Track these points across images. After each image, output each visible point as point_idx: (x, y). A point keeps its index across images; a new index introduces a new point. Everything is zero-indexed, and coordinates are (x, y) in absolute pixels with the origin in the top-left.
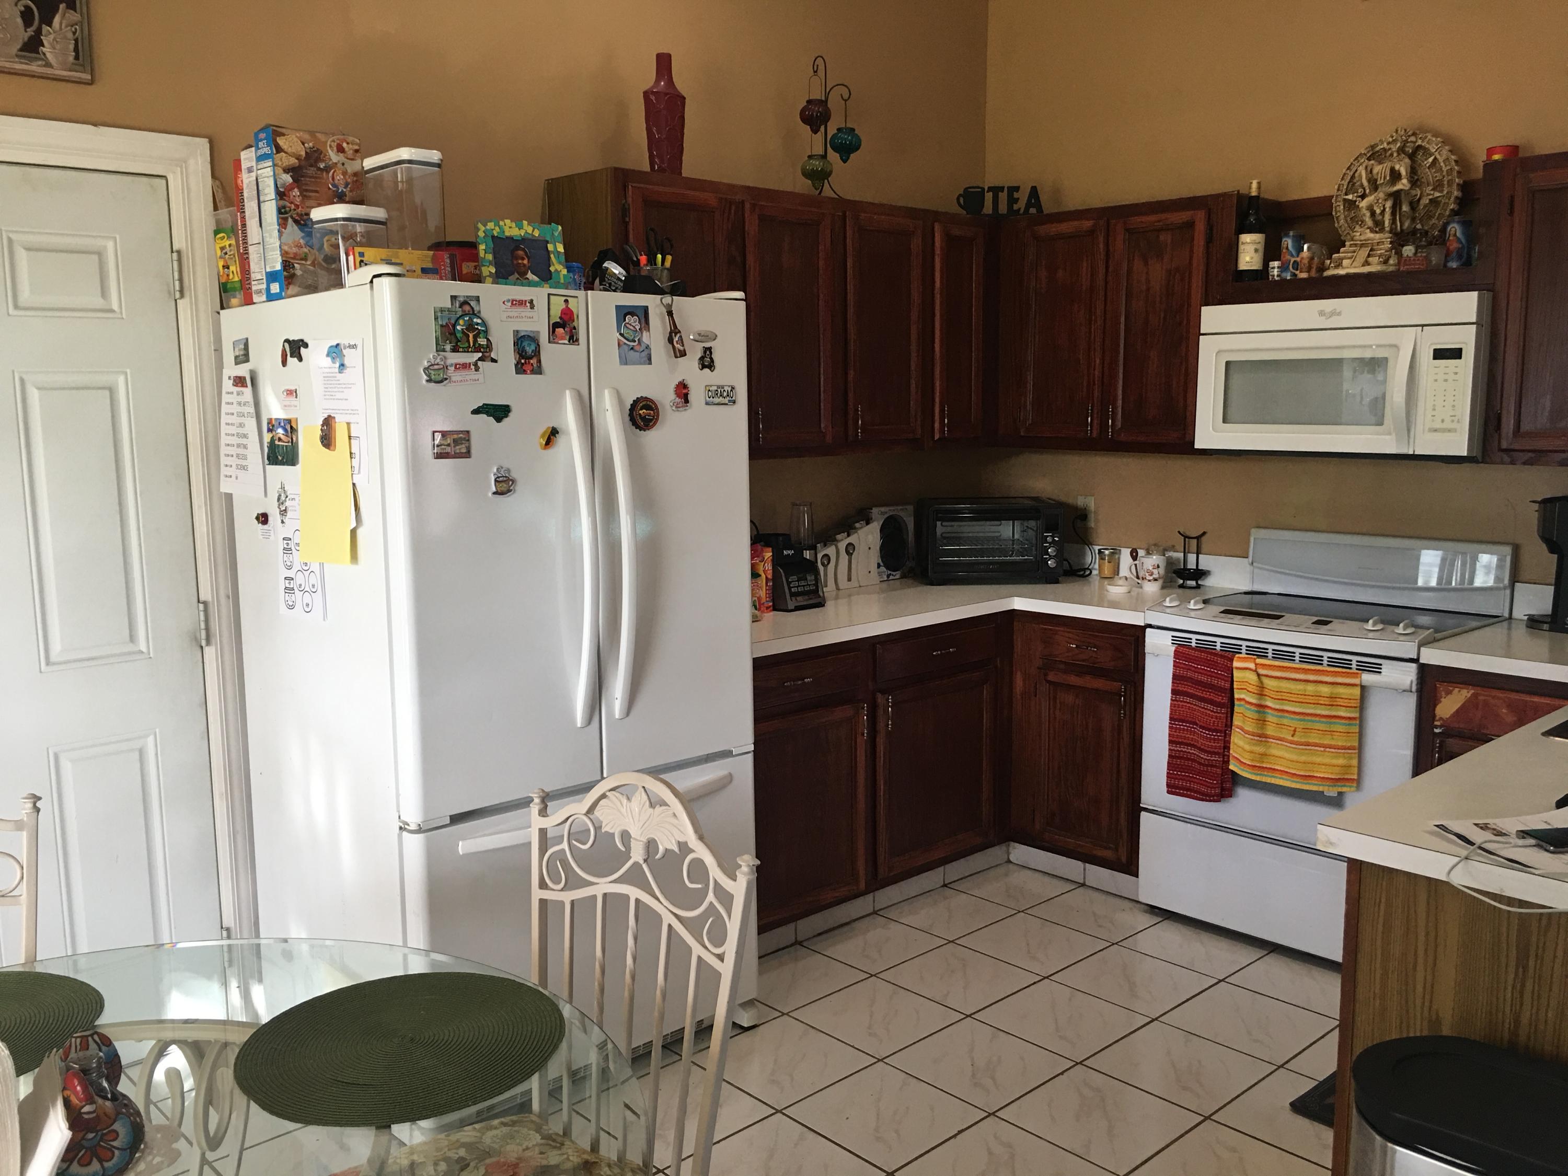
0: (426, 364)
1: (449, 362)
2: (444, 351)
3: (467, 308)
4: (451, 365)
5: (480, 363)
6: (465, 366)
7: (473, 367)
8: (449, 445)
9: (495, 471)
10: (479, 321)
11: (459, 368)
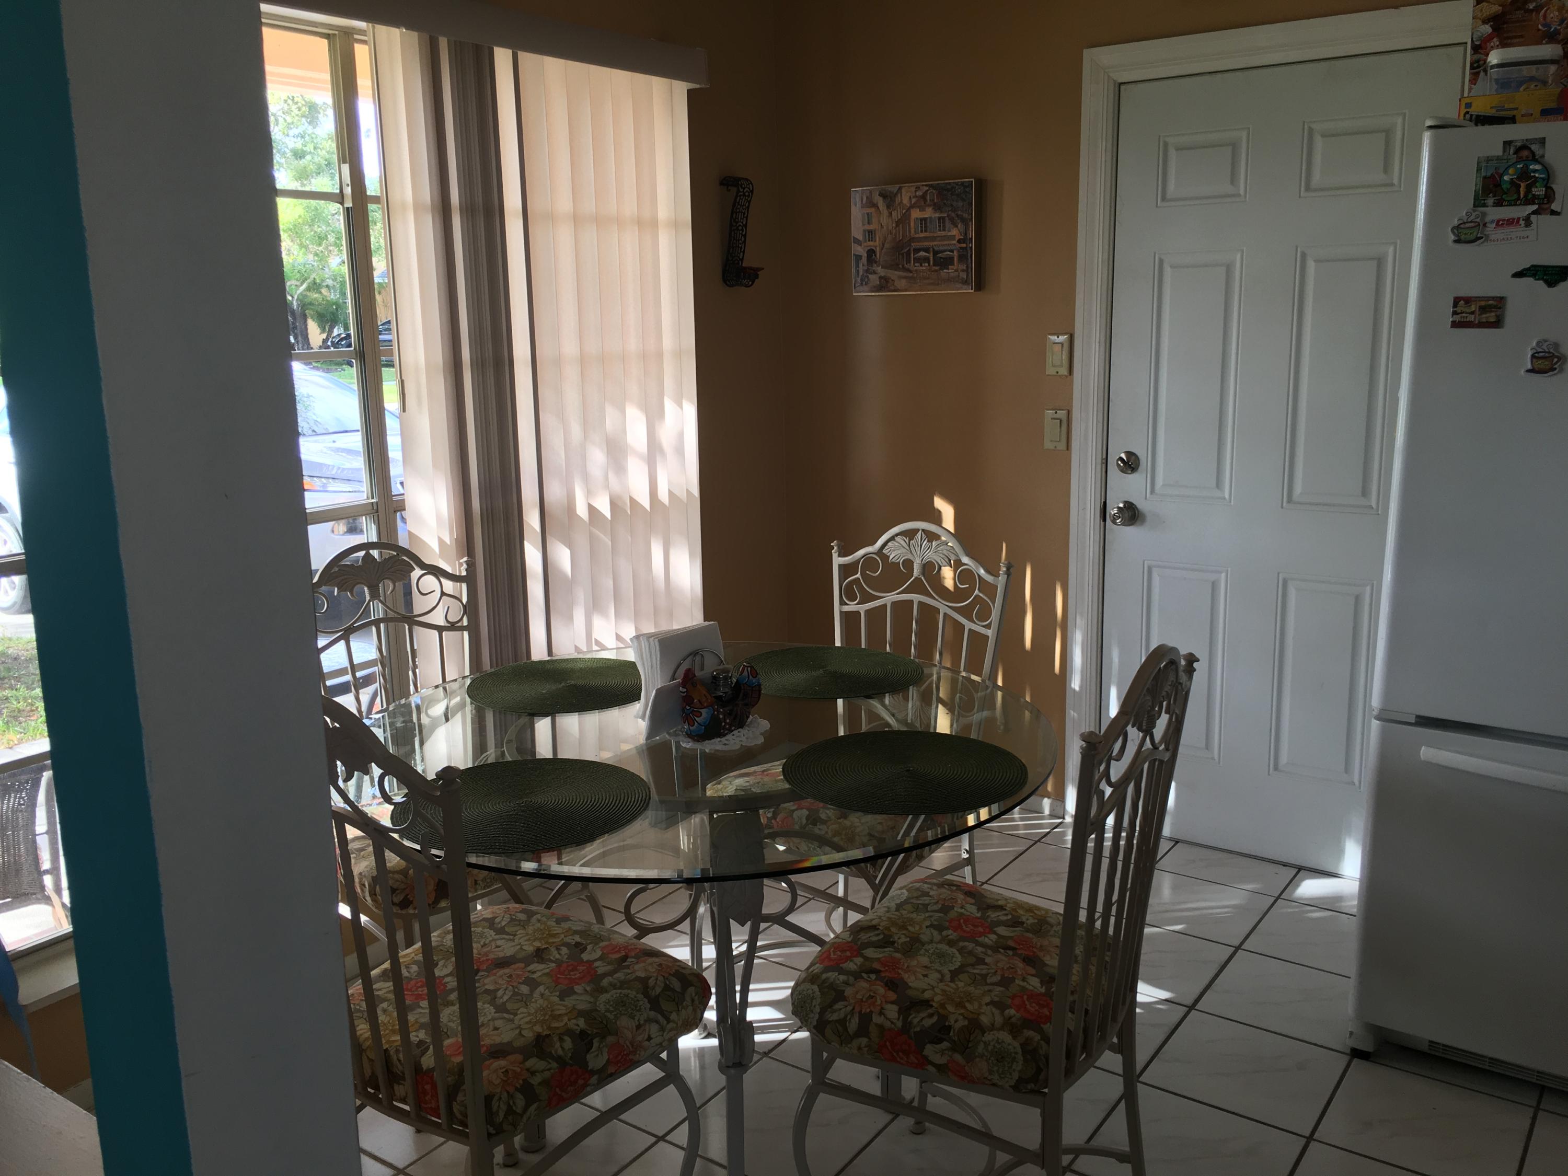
0: (1456, 223)
1: (1488, 219)
2: (1485, 205)
3: (1525, 153)
4: (1492, 222)
5: (1533, 218)
6: (1511, 222)
7: (1522, 222)
8: (1473, 313)
9: (1534, 344)
10: (1538, 167)
11: (1502, 224)
